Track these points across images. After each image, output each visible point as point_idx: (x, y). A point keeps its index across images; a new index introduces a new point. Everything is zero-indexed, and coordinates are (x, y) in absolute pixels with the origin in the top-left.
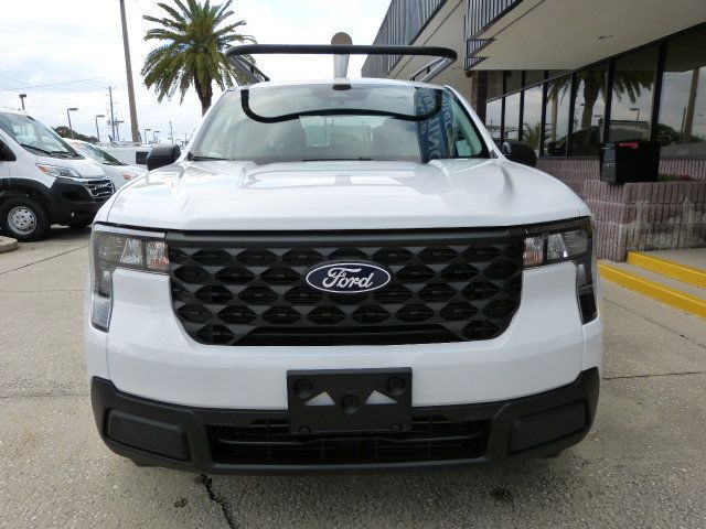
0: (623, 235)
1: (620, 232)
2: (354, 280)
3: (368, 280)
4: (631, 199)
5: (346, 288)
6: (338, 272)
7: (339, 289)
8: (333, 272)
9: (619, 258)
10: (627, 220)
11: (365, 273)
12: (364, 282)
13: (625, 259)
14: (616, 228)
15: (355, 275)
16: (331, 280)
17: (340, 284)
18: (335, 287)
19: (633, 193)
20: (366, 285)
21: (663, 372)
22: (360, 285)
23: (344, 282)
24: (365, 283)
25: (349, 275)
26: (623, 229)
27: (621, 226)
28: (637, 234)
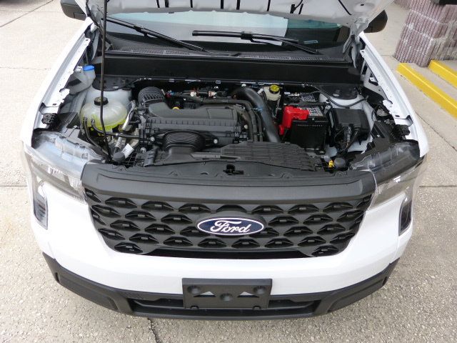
0: (431, 47)
1: (430, 45)
2: (235, 228)
3: (246, 229)
4: (446, 19)
5: (229, 232)
6: (223, 223)
7: (223, 233)
8: (218, 223)
9: (423, 64)
10: (438, 35)
11: (244, 224)
12: (243, 229)
13: (427, 65)
14: (427, 41)
15: (236, 225)
16: (217, 228)
17: (224, 230)
18: (219, 232)
19: (450, 14)
20: (244, 231)
21: (434, 184)
22: (240, 231)
23: (227, 229)
24: (245, 231)
25: (231, 225)
26: (432, 42)
27: (432, 39)
28: (442, 46)
